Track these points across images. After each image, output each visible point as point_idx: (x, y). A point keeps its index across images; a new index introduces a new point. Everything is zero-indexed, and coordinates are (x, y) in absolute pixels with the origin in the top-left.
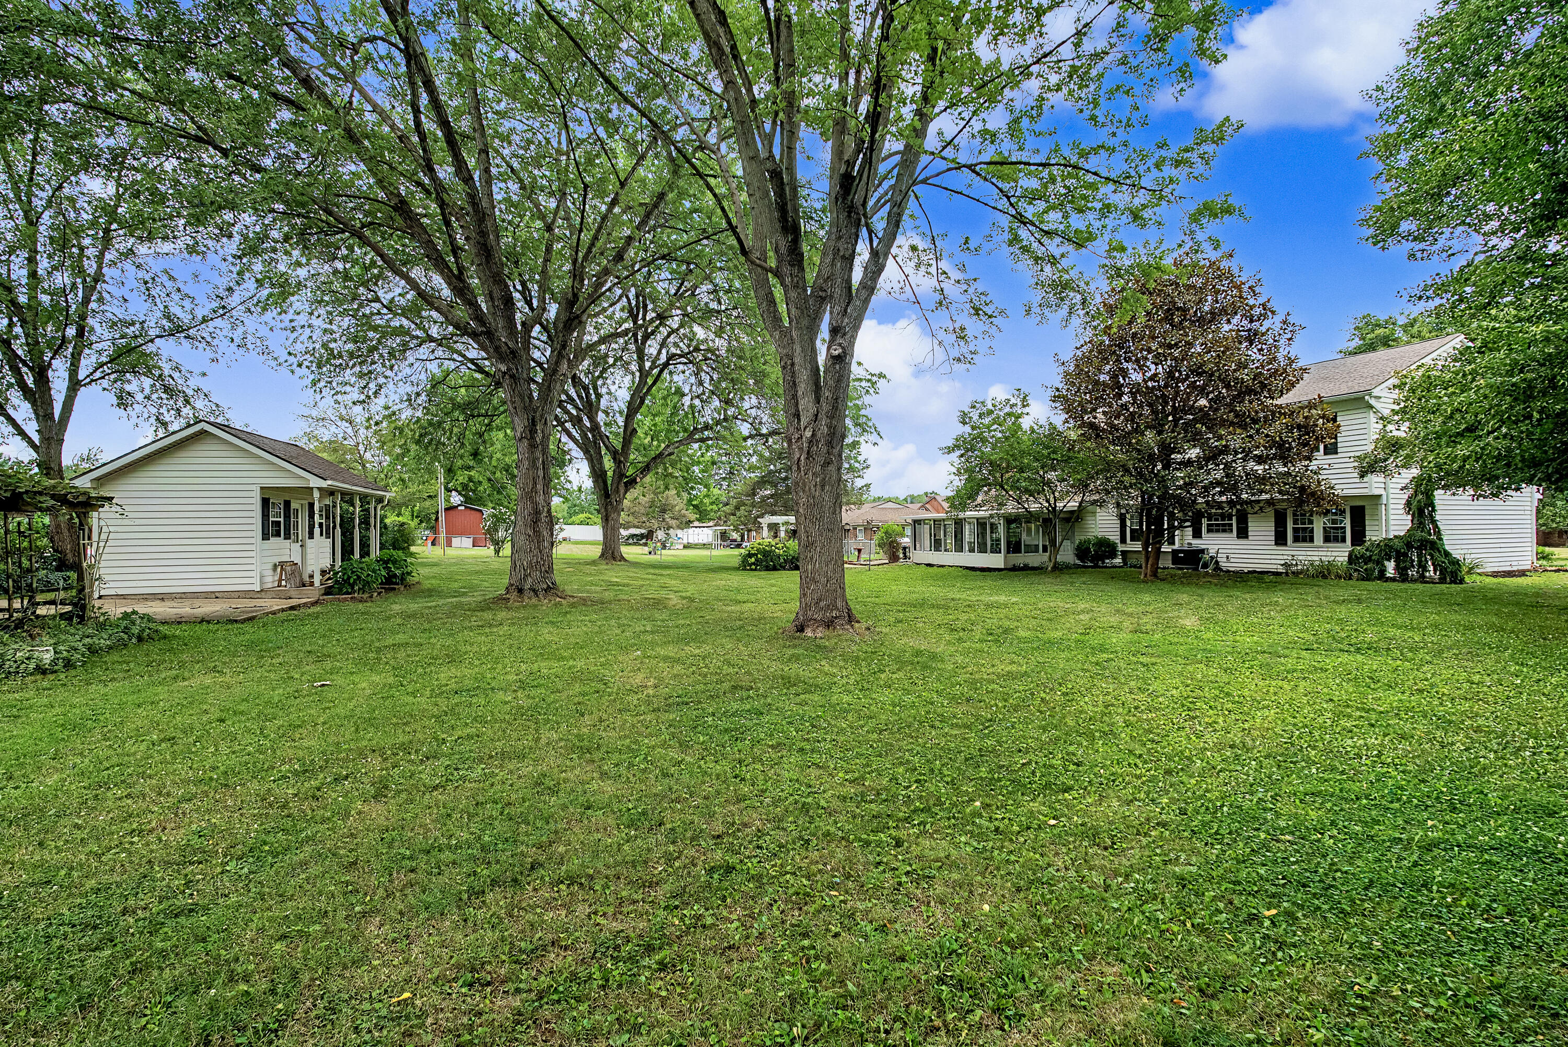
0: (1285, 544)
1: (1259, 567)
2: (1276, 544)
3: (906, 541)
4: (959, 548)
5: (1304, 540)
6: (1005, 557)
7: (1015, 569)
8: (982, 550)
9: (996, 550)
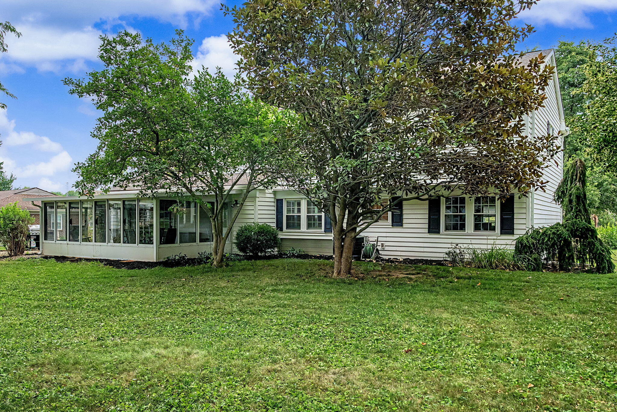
0: (438, 232)
1: (413, 256)
2: (429, 232)
3: (35, 228)
4: (101, 237)
5: (455, 228)
6: (158, 248)
7: (168, 263)
8: (129, 238)
9: (146, 240)
